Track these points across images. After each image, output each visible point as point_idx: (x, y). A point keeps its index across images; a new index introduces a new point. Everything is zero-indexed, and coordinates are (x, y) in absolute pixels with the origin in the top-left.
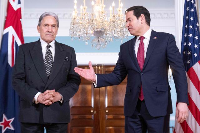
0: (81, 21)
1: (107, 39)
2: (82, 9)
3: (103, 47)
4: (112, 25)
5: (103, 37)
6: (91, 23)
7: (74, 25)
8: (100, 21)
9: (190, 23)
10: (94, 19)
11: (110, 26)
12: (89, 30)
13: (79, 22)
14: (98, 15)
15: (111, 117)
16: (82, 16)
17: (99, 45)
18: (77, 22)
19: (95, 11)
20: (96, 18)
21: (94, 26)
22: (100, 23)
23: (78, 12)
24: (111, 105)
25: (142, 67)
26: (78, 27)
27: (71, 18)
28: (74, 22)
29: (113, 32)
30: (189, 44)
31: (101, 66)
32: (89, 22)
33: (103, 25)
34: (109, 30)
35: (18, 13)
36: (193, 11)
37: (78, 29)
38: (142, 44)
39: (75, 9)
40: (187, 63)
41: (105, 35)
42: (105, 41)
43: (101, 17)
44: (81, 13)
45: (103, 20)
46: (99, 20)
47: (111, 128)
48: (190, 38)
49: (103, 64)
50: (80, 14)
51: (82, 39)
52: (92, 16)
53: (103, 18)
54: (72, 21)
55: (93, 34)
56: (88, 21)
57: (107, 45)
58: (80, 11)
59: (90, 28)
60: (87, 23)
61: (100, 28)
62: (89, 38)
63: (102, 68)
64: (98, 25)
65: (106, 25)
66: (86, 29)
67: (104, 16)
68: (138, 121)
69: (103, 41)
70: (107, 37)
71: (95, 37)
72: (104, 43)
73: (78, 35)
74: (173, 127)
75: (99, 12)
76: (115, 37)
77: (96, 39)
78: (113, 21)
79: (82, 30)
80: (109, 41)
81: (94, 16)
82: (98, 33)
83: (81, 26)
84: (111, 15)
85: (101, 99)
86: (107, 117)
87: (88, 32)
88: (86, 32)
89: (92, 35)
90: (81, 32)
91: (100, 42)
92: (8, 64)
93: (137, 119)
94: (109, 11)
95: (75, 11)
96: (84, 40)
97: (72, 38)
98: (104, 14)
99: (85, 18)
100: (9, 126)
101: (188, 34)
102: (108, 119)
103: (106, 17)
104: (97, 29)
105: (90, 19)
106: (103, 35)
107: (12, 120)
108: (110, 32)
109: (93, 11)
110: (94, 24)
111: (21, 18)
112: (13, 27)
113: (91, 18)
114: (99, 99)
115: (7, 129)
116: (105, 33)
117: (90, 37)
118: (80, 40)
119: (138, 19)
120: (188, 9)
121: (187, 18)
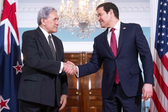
0: (68, 14)
1: (90, 30)
2: (69, 4)
3: (87, 37)
4: (95, 17)
5: (87, 28)
6: (77, 16)
7: (61, 17)
8: (85, 15)
9: (163, 16)
10: (79, 13)
11: (93, 18)
12: (75, 22)
13: (66, 15)
14: (83, 9)
15: (93, 98)
16: (69, 9)
17: (83, 35)
18: (64, 15)
19: (80, 5)
20: (81, 12)
21: (80, 19)
22: (84, 15)
23: (65, 6)
24: (94, 88)
25: (115, 54)
26: (65, 19)
27: (59, 12)
28: (62, 15)
29: (96, 24)
30: (162, 34)
31: (85, 54)
32: (75, 15)
33: (87, 17)
34: (93, 22)
35: (13, 7)
36: (166, 6)
37: (65, 21)
38: (113, 35)
39: (62, 4)
40: (161, 51)
41: (89, 26)
42: (89, 32)
43: (85, 11)
44: (68, 6)
45: (87, 13)
46: (83, 13)
47: (93, 107)
48: (163, 29)
49: (87, 52)
50: (67, 8)
51: (69, 30)
52: (77, 9)
53: (87, 12)
54: (60, 14)
55: (78, 25)
56: (73, 14)
57: (90, 35)
58: (66, 5)
59: (75, 20)
60: (73, 16)
61: (84, 20)
62: (74, 29)
63: (86, 55)
64: (82, 18)
65: (90, 18)
66: (72, 21)
67: (87, 10)
68: (114, 102)
69: (87, 31)
70: (90, 28)
71: (80, 28)
72: (88, 33)
73: (65, 26)
74: (148, 107)
75: (83, 6)
76: (98, 28)
77: (81, 30)
78: (95, 14)
79: (68, 22)
80: (93, 32)
81: (79, 9)
82: (82, 24)
83: (68, 18)
84: (94, 9)
85: (85, 82)
86: (91, 98)
87: (74, 24)
88: (72, 24)
89: (78, 27)
90: (68, 24)
91: (84, 32)
92: (4, 52)
93: (114, 100)
94: (92, 5)
95: (62, 5)
96: (70, 31)
97: (59, 29)
98: (88, 8)
99: (71, 11)
100: (6, 106)
101: (162, 25)
102: (92, 100)
103: (90, 10)
104: (81, 21)
105: (75, 12)
106: (87, 26)
107: (8, 100)
108: (93, 24)
109: (78, 5)
110: (79, 16)
111: (15, 11)
112: (9, 19)
113: (77, 11)
114: (84, 83)
115: (4, 108)
116: (89, 24)
117: (76, 28)
118: (67, 30)
119: (107, 13)
120: (161, 3)
121: (161, 11)
